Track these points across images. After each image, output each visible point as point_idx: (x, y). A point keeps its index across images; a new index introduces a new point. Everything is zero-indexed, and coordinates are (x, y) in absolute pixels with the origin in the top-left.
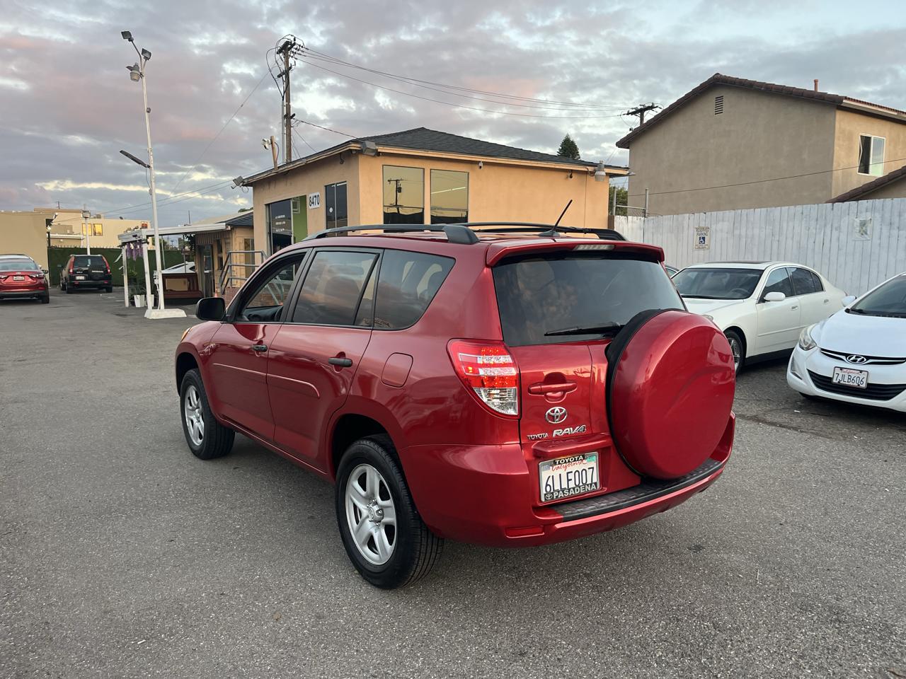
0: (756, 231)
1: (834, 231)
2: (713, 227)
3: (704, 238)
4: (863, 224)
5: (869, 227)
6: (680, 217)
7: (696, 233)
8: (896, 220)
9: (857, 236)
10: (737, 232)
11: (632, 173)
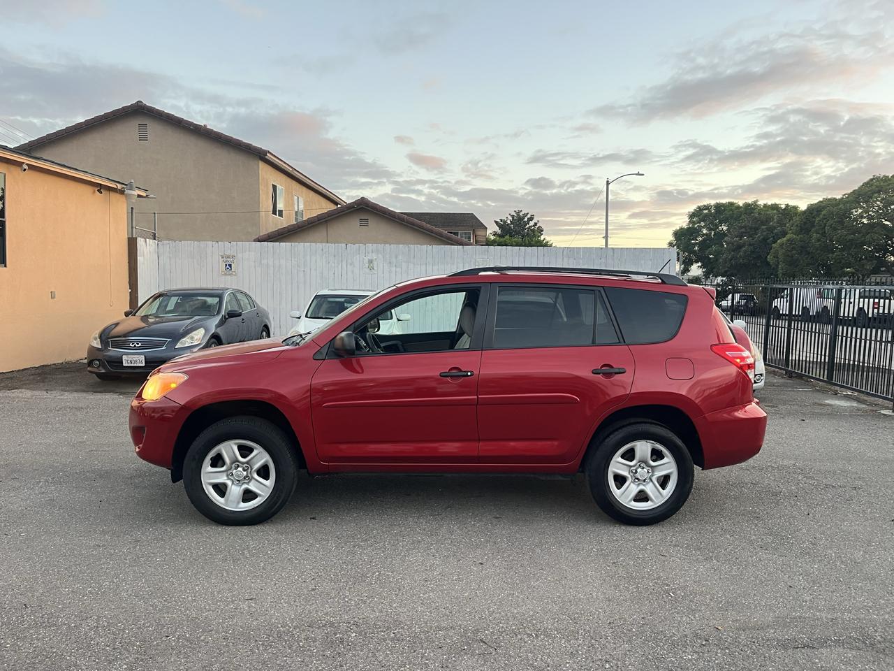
0: (283, 262)
1: (349, 266)
2: (240, 256)
3: (230, 266)
4: (371, 262)
5: (375, 263)
6: (202, 244)
7: (221, 260)
8: (394, 260)
9: (368, 270)
10: (264, 262)
11: (152, 196)
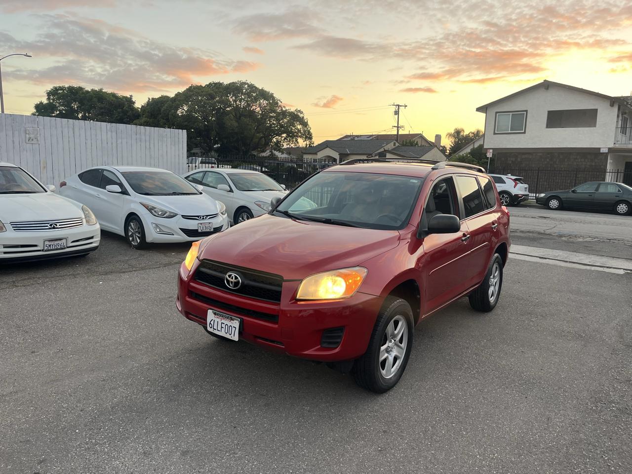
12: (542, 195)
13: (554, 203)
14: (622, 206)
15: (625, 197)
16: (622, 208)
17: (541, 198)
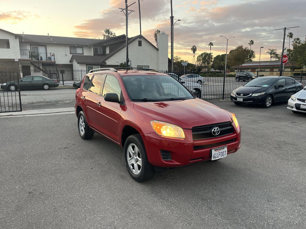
12: (5, 84)
13: (13, 88)
14: (46, 86)
15: (47, 82)
16: (46, 87)
17: (5, 86)
